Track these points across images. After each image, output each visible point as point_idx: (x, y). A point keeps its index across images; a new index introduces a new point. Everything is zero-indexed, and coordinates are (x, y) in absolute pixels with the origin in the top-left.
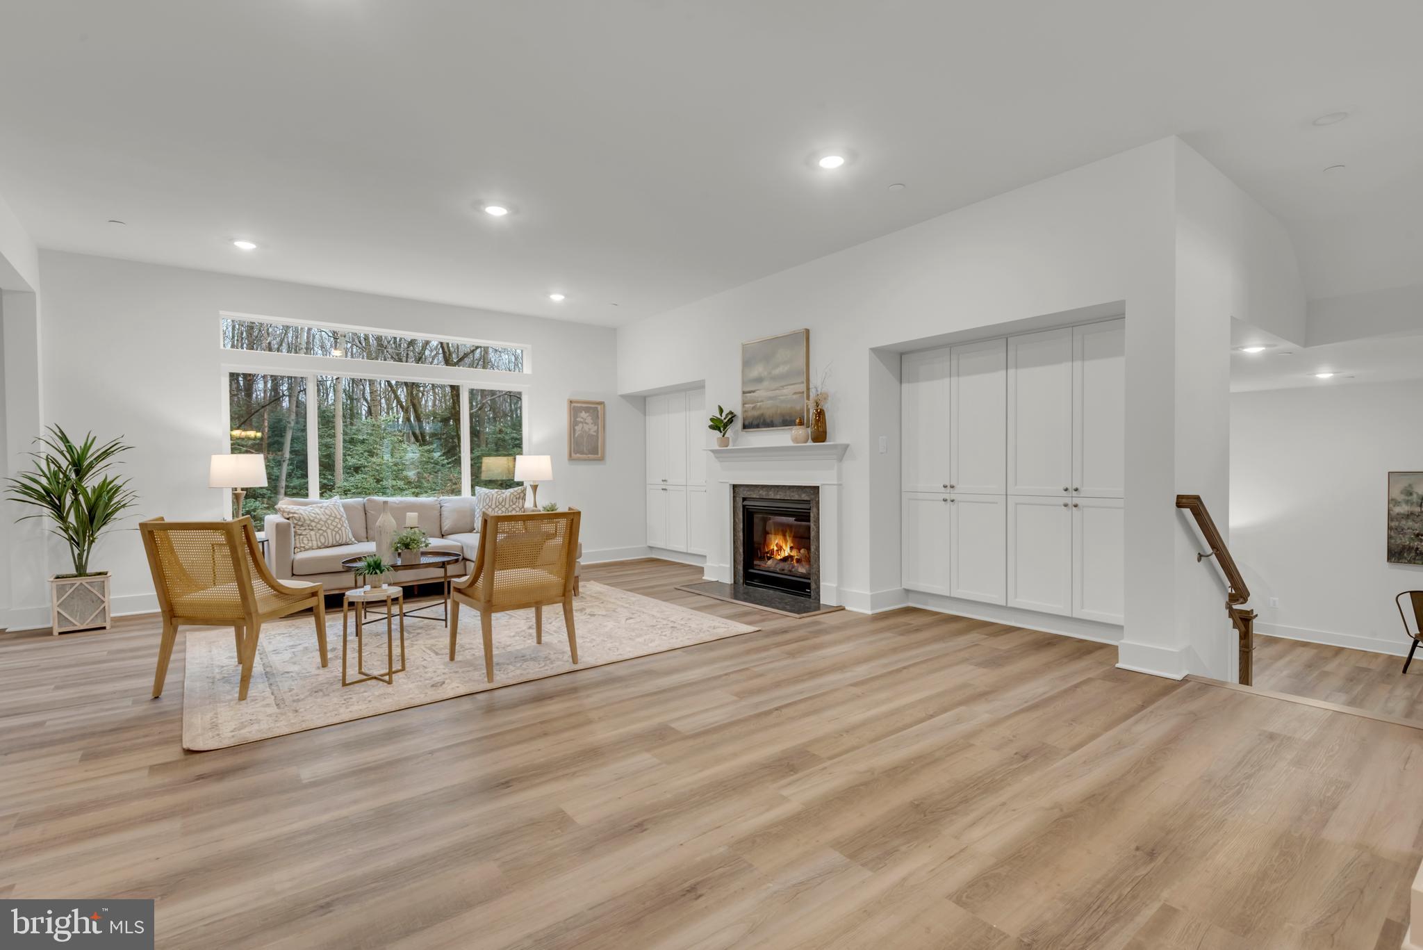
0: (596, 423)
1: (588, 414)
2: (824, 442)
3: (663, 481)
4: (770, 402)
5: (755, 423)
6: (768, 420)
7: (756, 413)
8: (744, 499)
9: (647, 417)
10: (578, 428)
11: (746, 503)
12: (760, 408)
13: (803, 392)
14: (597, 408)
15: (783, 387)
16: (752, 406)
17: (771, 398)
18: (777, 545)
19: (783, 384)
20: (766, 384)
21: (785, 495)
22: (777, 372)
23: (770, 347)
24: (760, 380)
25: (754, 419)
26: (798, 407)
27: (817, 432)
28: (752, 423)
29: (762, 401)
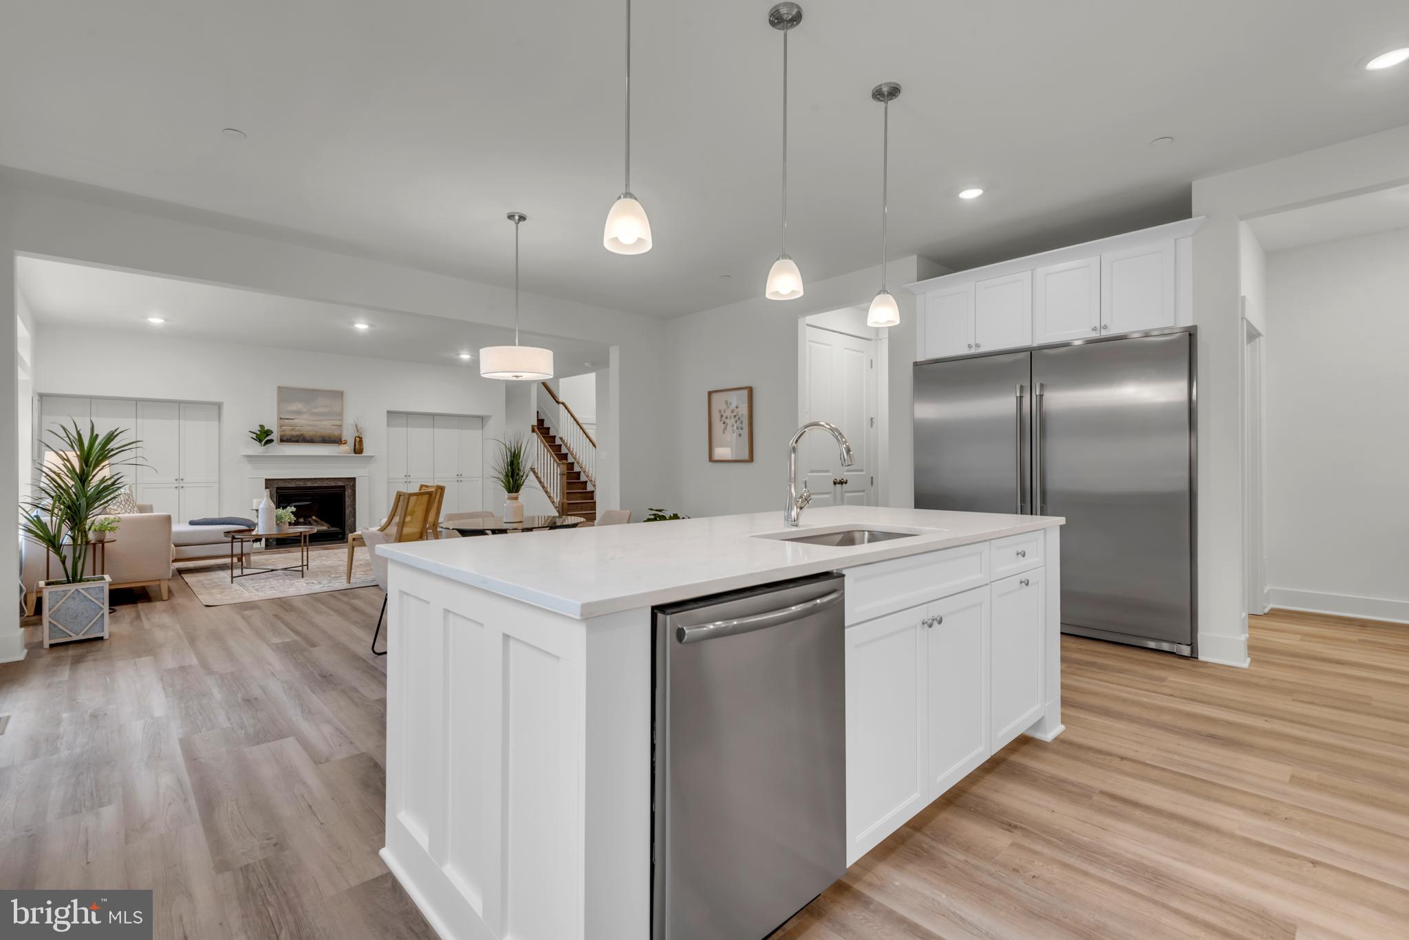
2: (361, 454)
4: (311, 428)
7: (294, 433)
8: (280, 488)
11: (279, 491)
12: (299, 430)
13: (341, 426)
16: (290, 428)
17: (310, 425)
19: (323, 419)
20: (306, 416)
22: (315, 410)
23: (310, 394)
24: (299, 413)
25: (293, 436)
26: (336, 433)
27: (358, 449)
28: (290, 440)
29: (301, 426)
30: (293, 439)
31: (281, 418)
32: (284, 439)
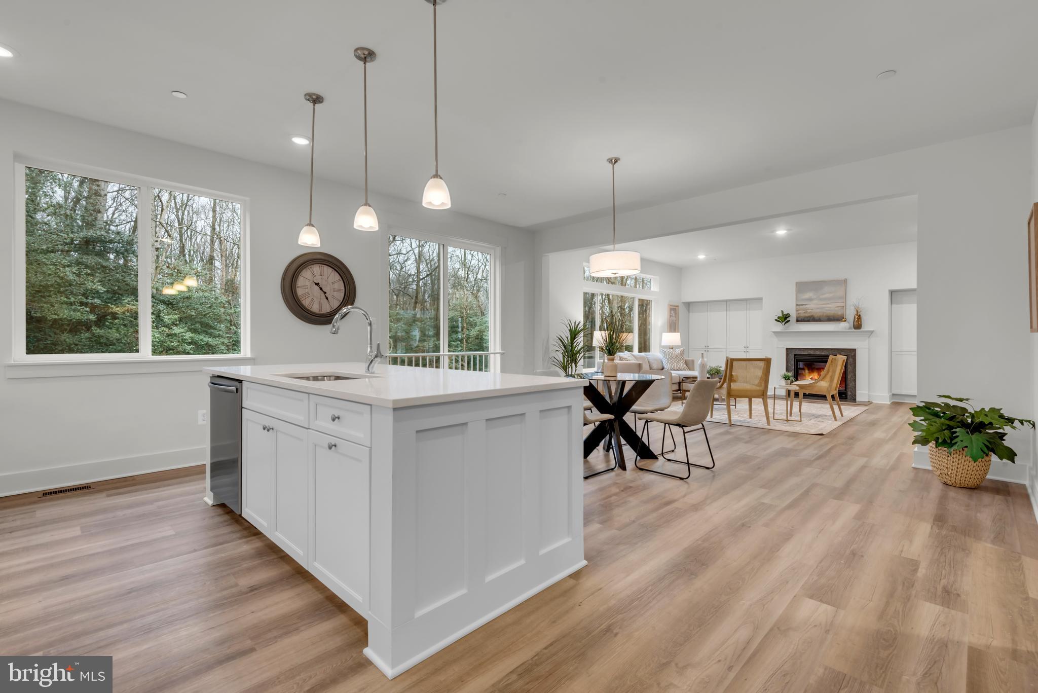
0: (676, 317)
1: (673, 312)
2: (860, 329)
3: (705, 347)
4: (819, 310)
6: (817, 318)
7: (807, 315)
8: (795, 355)
9: (690, 314)
10: (671, 319)
11: (796, 357)
12: (810, 313)
13: (843, 307)
14: (677, 308)
16: (804, 311)
17: (818, 308)
19: (829, 302)
20: (815, 302)
22: (822, 297)
23: (817, 285)
24: (810, 300)
25: (805, 317)
26: (840, 313)
27: (858, 325)
28: (804, 320)
29: (812, 309)
30: (805, 319)
31: (797, 305)
32: (799, 319)
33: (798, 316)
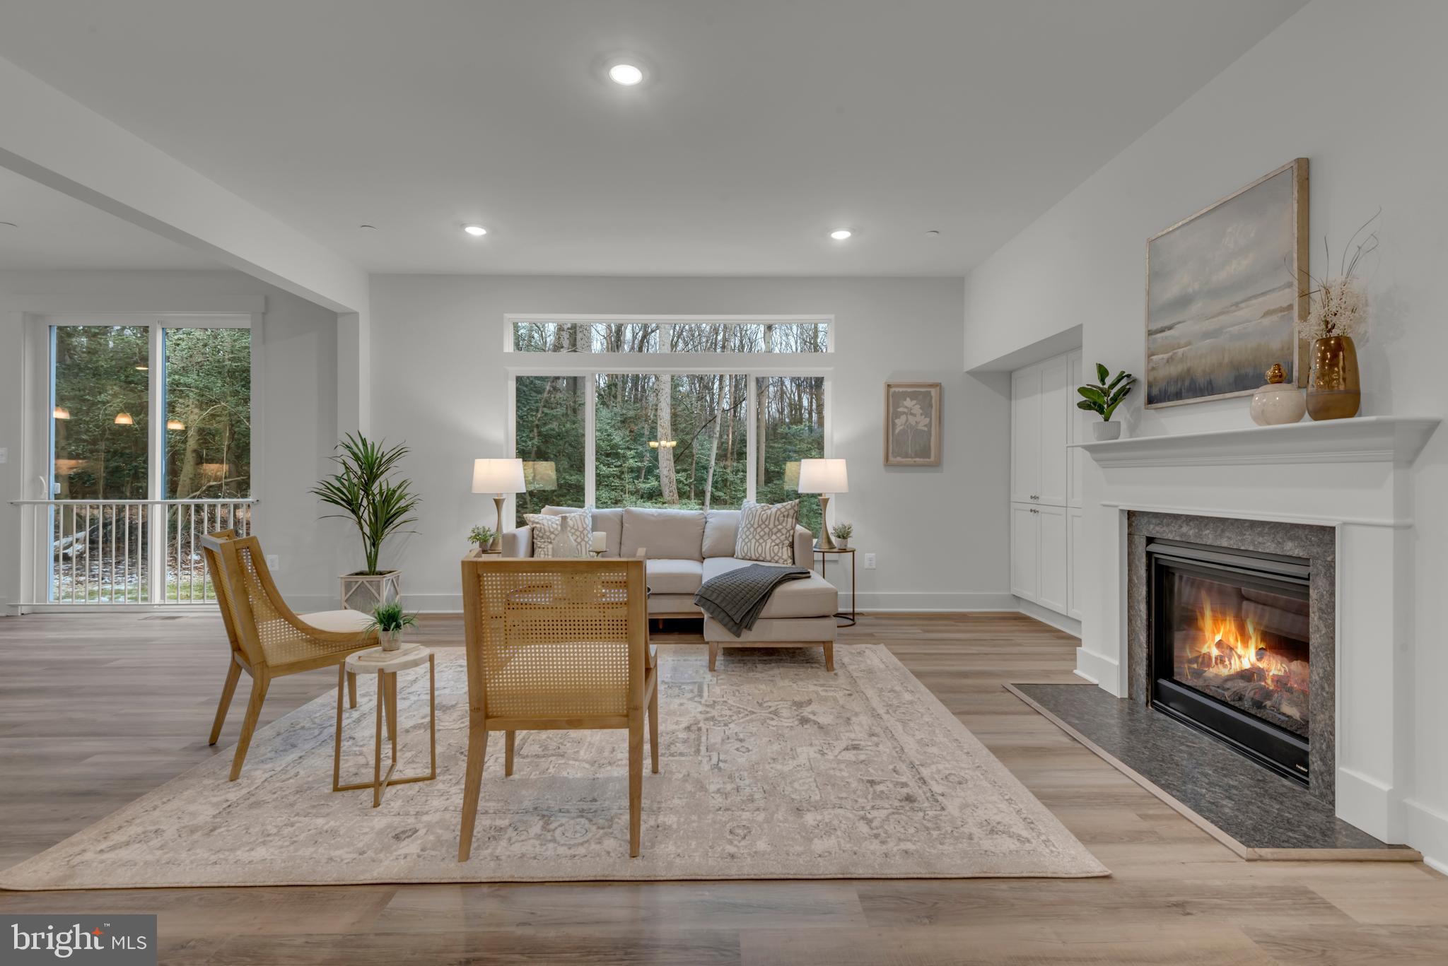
0: (927, 414)
1: (914, 402)
2: (1352, 415)
3: (1032, 497)
4: (1207, 342)
5: (1172, 389)
6: (1201, 381)
7: (1174, 370)
8: (1150, 540)
9: (1013, 402)
10: (900, 422)
11: (1153, 548)
12: (1184, 358)
14: (930, 392)
15: (1237, 304)
16: (1166, 356)
17: (1206, 335)
18: (1219, 645)
20: (1196, 308)
21: (1242, 541)
22: (1223, 275)
25: (1171, 380)
28: (1166, 391)
29: (1189, 344)
31: (1151, 332)
32: (1156, 391)
33: (1151, 379)
